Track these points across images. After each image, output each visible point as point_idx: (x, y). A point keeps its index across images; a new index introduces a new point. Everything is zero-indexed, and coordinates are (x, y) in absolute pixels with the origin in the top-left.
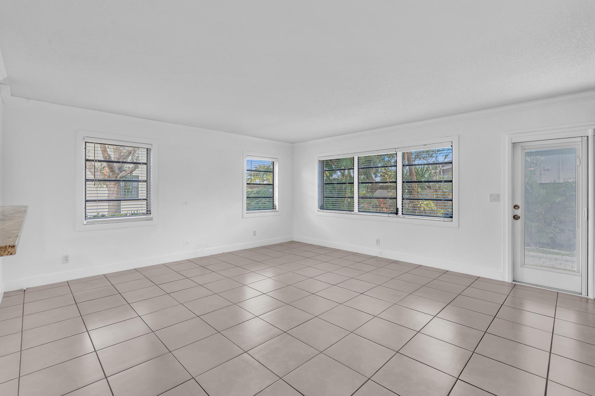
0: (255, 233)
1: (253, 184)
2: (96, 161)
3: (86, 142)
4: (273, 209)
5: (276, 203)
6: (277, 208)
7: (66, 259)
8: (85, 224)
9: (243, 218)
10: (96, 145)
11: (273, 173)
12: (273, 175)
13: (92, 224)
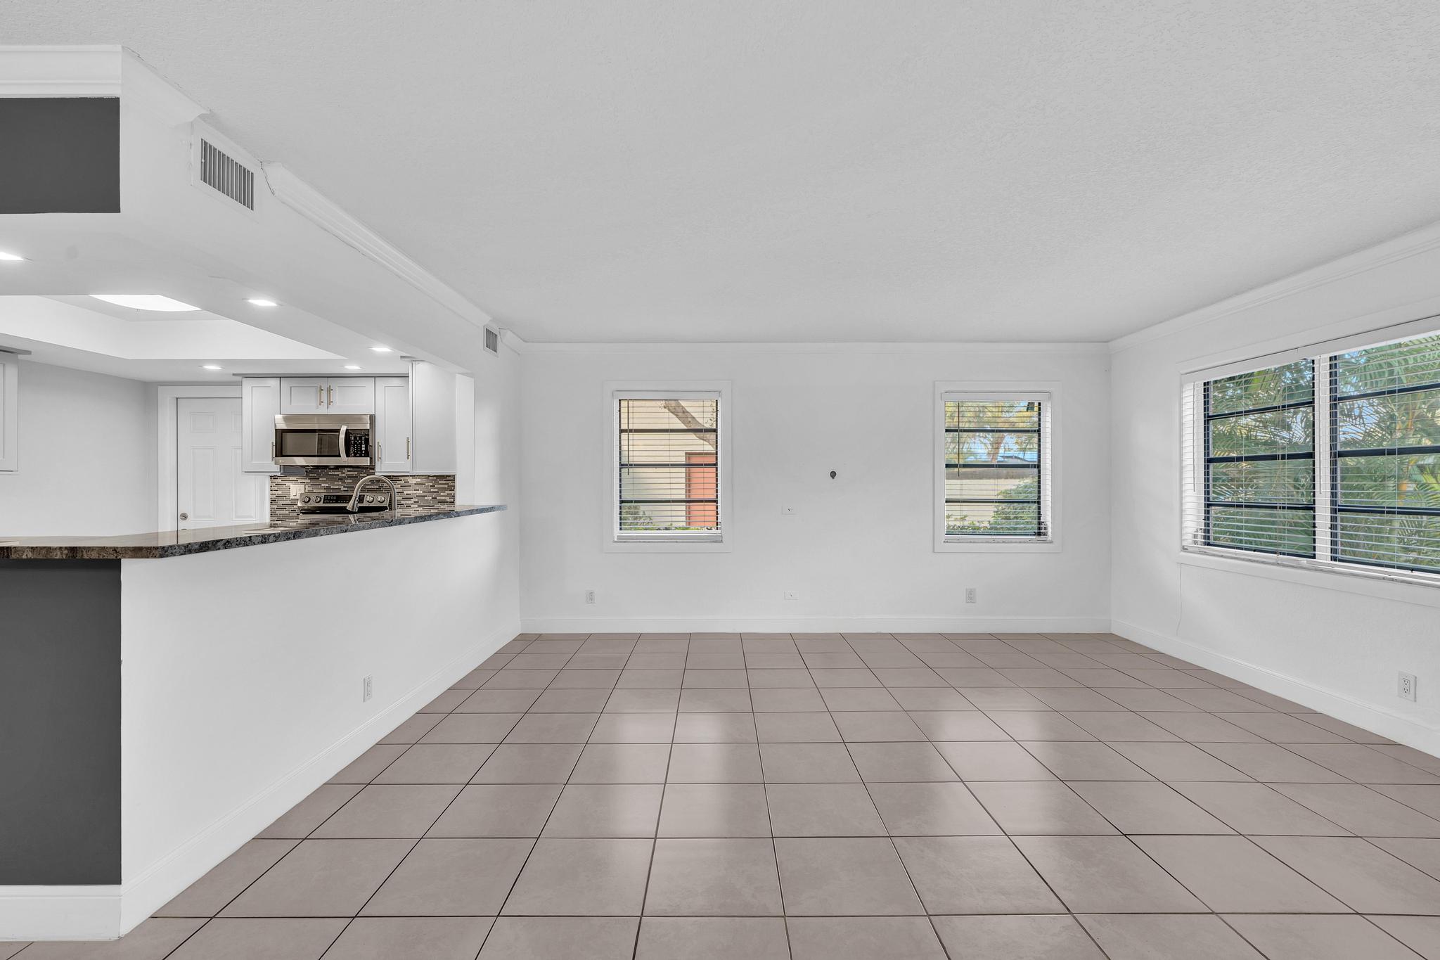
0: (971, 596)
1: (965, 466)
2: (631, 431)
3: (620, 400)
4: (1039, 534)
5: (1047, 517)
6: (1050, 530)
7: (591, 597)
8: (616, 542)
9: (934, 552)
10: (630, 403)
11: (1039, 435)
12: (1039, 440)
13: (625, 542)
